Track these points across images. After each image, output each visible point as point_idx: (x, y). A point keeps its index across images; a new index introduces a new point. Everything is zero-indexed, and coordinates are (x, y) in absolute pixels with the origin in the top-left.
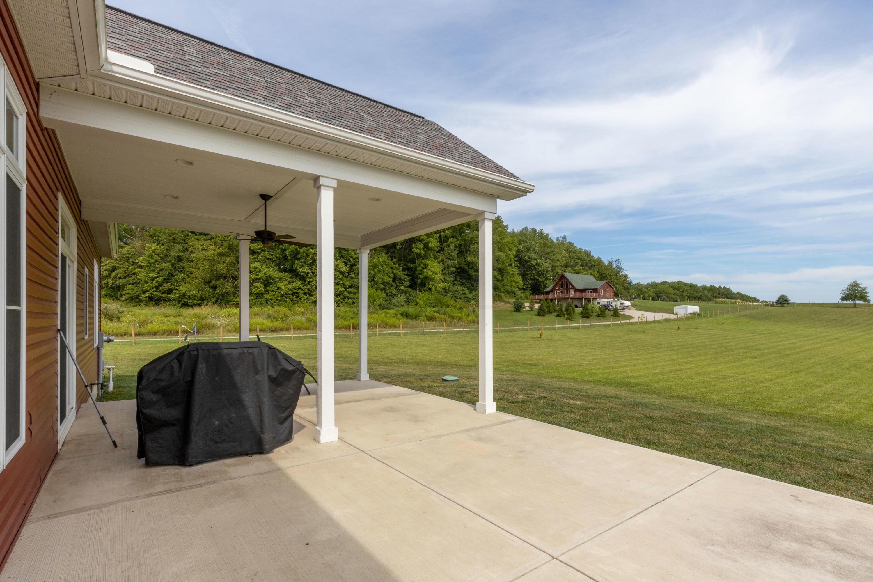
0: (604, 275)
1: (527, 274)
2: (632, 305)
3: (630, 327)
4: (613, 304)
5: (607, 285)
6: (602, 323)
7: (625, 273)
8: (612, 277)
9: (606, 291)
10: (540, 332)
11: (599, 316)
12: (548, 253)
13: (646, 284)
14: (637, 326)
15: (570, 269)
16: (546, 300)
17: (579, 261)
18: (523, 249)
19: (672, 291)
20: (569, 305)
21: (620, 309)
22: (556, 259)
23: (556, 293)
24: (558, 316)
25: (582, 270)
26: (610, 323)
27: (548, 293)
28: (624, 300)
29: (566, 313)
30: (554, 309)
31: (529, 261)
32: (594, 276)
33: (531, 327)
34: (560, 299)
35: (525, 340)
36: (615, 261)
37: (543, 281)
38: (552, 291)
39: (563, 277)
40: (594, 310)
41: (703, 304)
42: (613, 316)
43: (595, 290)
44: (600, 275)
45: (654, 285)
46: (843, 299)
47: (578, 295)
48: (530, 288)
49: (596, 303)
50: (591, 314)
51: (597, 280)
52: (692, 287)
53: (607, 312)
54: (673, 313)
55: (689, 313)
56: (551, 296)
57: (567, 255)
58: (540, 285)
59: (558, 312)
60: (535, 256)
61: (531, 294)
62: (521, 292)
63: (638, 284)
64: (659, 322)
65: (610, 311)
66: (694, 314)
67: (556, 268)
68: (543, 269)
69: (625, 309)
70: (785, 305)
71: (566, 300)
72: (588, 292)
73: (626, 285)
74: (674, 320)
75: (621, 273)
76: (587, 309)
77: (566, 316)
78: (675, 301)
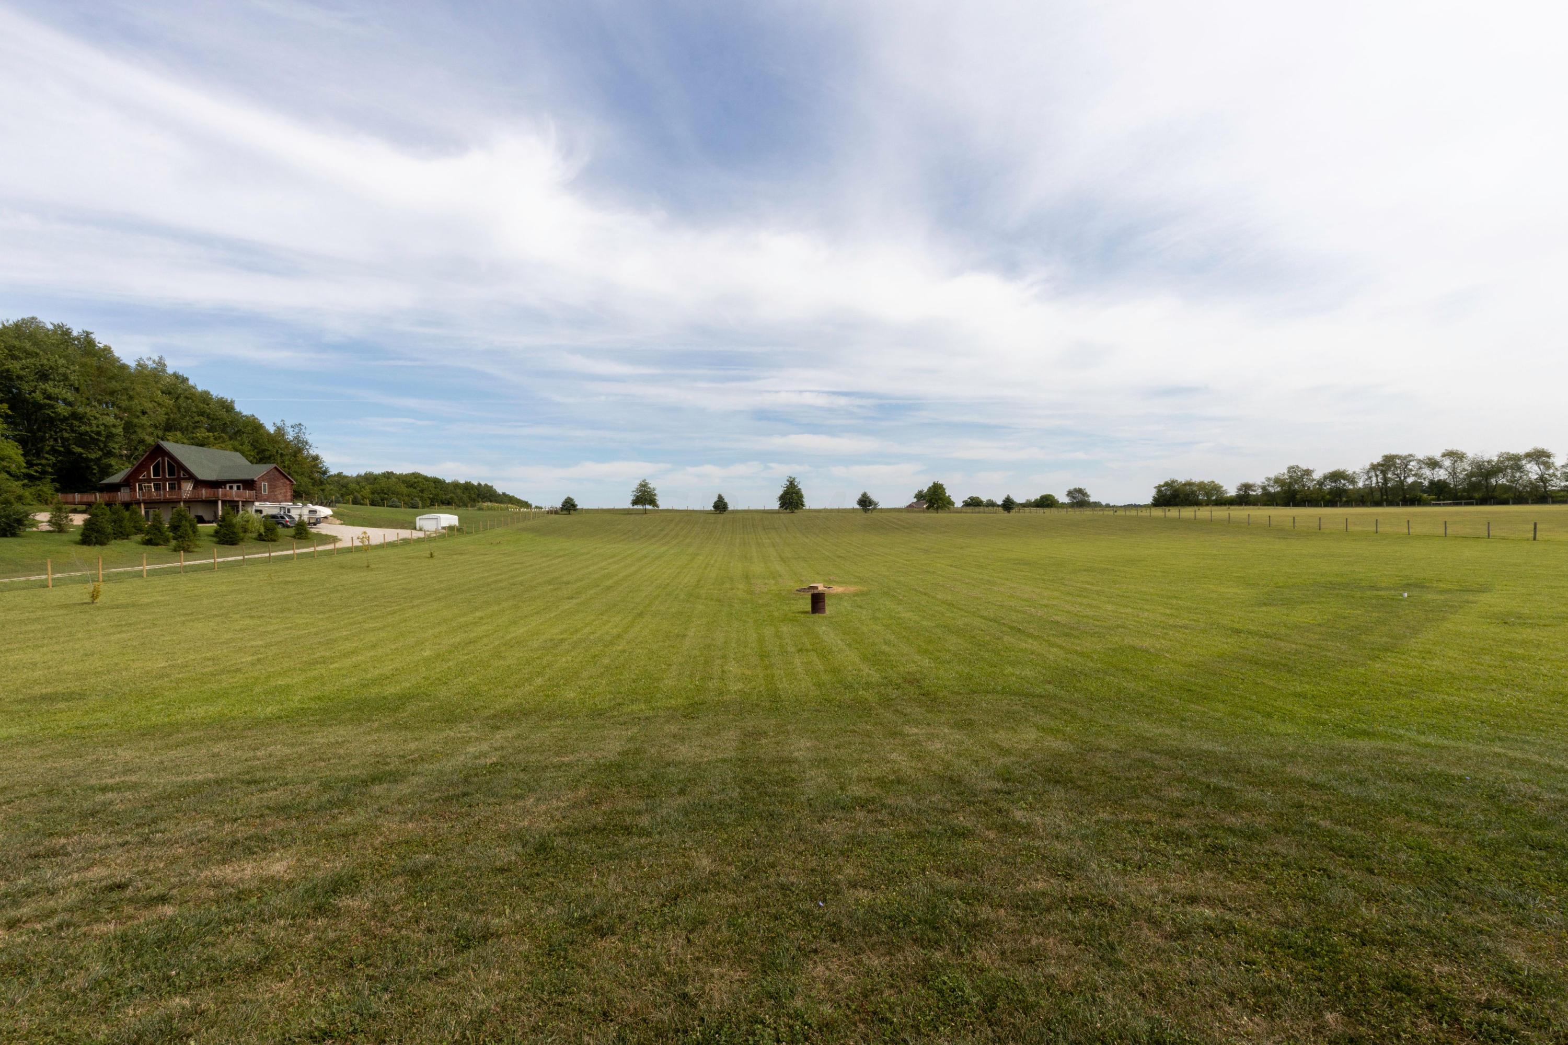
0: (267, 454)
1: (43, 439)
2: (336, 515)
3: (337, 559)
4: (295, 513)
5: (277, 473)
6: (273, 554)
7: (313, 452)
8: (287, 458)
9: (275, 487)
10: (90, 587)
11: (261, 538)
12: (112, 393)
13: (355, 475)
14: (349, 557)
15: (179, 434)
16: (108, 504)
17: (202, 418)
18: (22, 373)
19: (404, 489)
20: (180, 517)
21: (309, 524)
22: (139, 408)
23: (141, 489)
24: (149, 542)
25: (212, 439)
26: (291, 552)
27: (115, 488)
28: (316, 504)
29: (171, 534)
30: (135, 527)
31: (46, 405)
32: (243, 453)
33: (56, 576)
34: (150, 504)
35: (33, 616)
36: (292, 427)
37: (99, 459)
38: (128, 482)
39: (158, 451)
40: (249, 526)
41: (462, 510)
42: (294, 537)
43: (249, 484)
44: (258, 453)
45: (370, 479)
46: (635, 503)
47: (204, 493)
48: (51, 474)
49: (251, 510)
50: (242, 535)
51: (251, 462)
52: (437, 482)
53: (280, 530)
54: (415, 528)
55: (443, 528)
56: (123, 495)
57: (169, 402)
58: (89, 467)
59: (148, 533)
60: (70, 395)
61: (57, 490)
62: (20, 483)
63: (340, 475)
64: (392, 545)
65: (288, 527)
66: (451, 528)
67: (139, 430)
68: (95, 429)
69: (319, 523)
70: (572, 512)
71: (171, 505)
72: (231, 488)
73: (316, 475)
74: (419, 541)
75: (305, 452)
76: (231, 525)
77: (174, 543)
78: (414, 506)
